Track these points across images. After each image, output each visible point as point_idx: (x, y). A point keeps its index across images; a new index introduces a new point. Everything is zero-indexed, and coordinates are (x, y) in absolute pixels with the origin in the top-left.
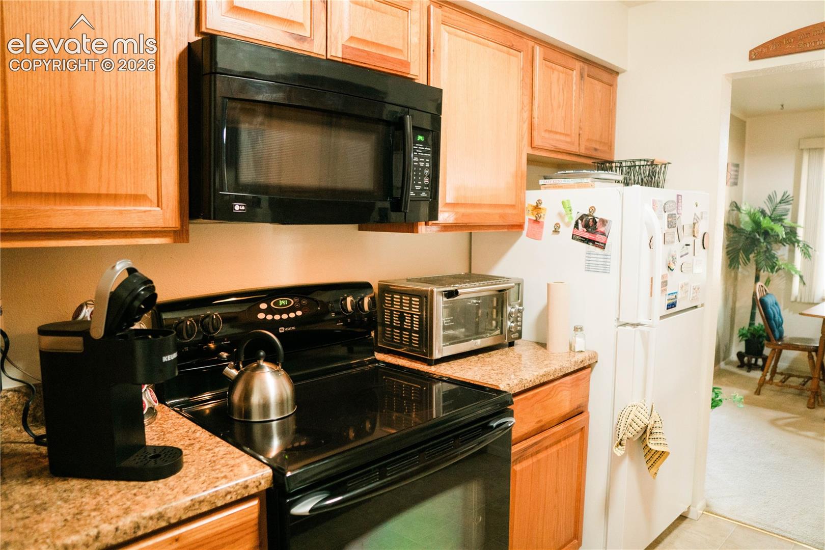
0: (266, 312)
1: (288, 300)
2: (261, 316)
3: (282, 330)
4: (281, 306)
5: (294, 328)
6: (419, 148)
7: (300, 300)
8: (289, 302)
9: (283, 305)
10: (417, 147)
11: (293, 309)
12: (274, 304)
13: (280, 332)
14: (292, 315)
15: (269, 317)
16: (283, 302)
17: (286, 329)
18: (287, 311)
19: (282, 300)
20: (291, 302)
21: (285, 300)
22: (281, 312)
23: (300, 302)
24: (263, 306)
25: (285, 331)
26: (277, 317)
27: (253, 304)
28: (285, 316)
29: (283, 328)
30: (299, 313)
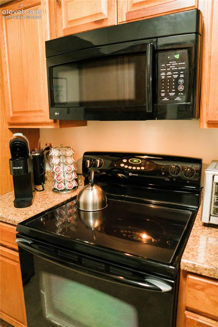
0: (125, 164)
1: (138, 160)
2: (122, 165)
3: (130, 174)
4: (134, 163)
5: (137, 175)
6: (172, 64)
7: (145, 162)
8: (139, 161)
9: (135, 162)
10: (170, 65)
11: (140, 165)
12: (130, 161)
13: (129, 175)
14: (138, 168)
15: (126, 167)
16: (136, 161)
17: (133, 175)
18: (136, 166)
19: (135, 160)
20: (140, 161)
21: (137, 160)
22: (132, 165)
23: (145, 163)
24: (125, 161)
25: (132, 175)
26: (130, 167)
27: (120, 158)
28: (134, 168)
29: (131, 174)
30: (143, 168)
